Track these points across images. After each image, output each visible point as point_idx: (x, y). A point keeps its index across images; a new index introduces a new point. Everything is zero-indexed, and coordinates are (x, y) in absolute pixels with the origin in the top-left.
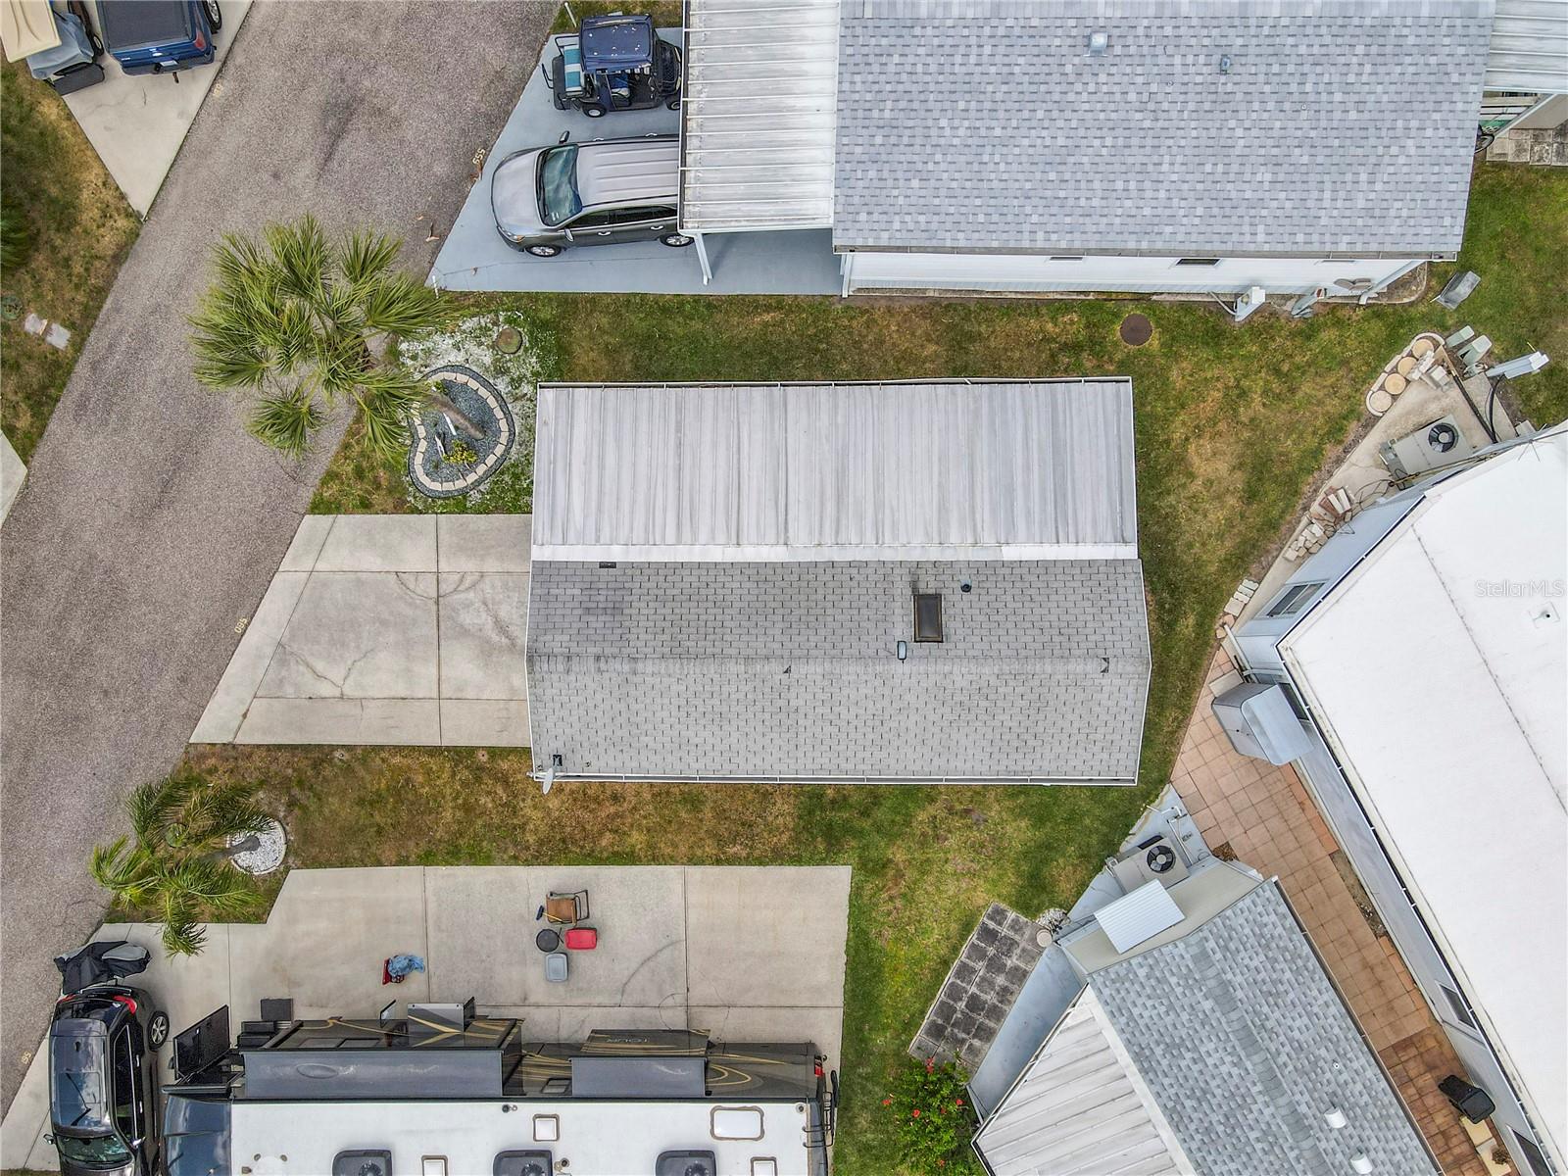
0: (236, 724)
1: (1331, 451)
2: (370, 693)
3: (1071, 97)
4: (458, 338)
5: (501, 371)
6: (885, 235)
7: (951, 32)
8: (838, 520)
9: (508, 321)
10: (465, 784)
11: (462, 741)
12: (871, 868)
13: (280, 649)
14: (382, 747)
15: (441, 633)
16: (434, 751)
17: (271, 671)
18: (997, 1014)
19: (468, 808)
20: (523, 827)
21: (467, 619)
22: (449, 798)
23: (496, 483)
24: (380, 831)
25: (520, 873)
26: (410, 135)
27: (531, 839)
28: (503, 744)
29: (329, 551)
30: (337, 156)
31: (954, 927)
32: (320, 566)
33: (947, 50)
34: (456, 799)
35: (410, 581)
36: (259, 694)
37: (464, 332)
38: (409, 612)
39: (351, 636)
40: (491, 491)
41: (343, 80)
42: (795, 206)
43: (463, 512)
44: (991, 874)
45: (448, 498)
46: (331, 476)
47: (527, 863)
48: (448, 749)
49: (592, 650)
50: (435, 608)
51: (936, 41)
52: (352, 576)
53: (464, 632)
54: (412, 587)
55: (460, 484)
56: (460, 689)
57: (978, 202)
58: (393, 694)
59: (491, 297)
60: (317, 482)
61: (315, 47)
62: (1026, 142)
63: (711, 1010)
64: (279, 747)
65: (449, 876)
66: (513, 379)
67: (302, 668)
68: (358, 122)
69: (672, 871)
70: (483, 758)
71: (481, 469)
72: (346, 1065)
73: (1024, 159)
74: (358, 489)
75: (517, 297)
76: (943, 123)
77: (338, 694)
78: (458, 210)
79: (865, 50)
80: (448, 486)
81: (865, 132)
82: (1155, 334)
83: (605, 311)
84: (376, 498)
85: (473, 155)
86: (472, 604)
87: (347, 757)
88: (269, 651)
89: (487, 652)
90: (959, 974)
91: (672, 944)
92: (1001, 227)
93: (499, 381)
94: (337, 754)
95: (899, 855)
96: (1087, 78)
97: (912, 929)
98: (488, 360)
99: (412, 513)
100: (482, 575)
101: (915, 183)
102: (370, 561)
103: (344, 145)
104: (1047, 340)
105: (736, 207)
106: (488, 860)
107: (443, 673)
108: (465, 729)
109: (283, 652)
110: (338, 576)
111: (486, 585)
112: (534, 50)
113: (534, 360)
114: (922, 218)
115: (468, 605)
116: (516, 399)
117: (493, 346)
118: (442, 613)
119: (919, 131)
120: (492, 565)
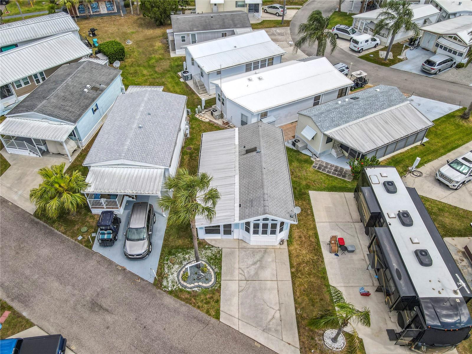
0: (293, 348)
1: (215, 125)
2: (278, 301)
3: (149, 131)
4: (170, 273)
5: (181, 263)
6: (169, 159)
7: (132, 144)
8: (229, 168)
9: (167, 260)
10: (302, 274)
11: (289, 275)
12: (308, 187)
13: (265, 330)
14: (294, 298)
15: (257, 280)
16: (294, 283)
17: (272, 334)
18: (337, 167)
19: (309, 274)
20: (312, 260)
21: (252, 272)
22: (307, 279)
23: (213, 264)
24: (322, 300)
25: (326, 260)
26: (108, 286)
27: (315, 258)
28: (289, 264)
29: (232, 314)
30: (107, 308)
31: (319, 174)
32: (237, 316)
33: (135, 145)
34: (307, 277)
35: (241, 289)
36: (281, 339)
37: (168, 272)
38: (251, 289)
39: (259, 307)
40: (215, 265)
41: (85, 305)
42: (158, 175)
43: (221, 273)
44: (305, 168)
45: (216, 278)
46: (208, 312)
47: (323, 258)
48: (292, 279)
49: (262, 202)
50: (249, 281)
51: (133, 147)
52: (240, 306)
53: (256, 274)
54: (243, 288)
55: (213, 273)
56: (274, 275)
57: (165, 145)
58: (277, 294)
59: (159, 265)
60: (209, 317)
61: (71, 314)
62: (155, 138)
63: (352, 217)
64: (299, 332)
65: (331, 280)
66: (184, 260)
67: (271, 323)
68: (99, 302)
69: (318, 225)
70: (293, 270)
71: (209, 267)
72: (393, 266)
73: (159, 138)
74: (213, 303)
75: (161, 258)
76: (149, 148)
77: (279, 311)
78: (133, 274)
79: (131, 156)
80: (213, 277)
81: (147, 159)
82: (191, 146)
83: (169, 238)
84: (215, 298)
85: (118, 269)
86: (248, 271)
87: (299, 309)
88: (266, 335)
89: (262, 267)
90: (330, 173)
91: (337, 225)
92: (171, 143)
93: (184, 263)
94: (299, 312)
95: (304, 183)
96: (146, 129)
97: (321, 181)
98: (177, 266)
99: (220, 287)
100: (239, 268)
101: (159, 153)
102: (235, 300)
103: (104, 306)
104: (189, 160)
105: (156, 185)
106: (324, 269)
107: (269, 279)
108: (286, 274)
109: (266, 330)
110: (240, 311)
111: (242, 267)
112: (94, 253)
113: (179, 254)
114: (166, 153)
115: (248, 272)
116: (189, 259)
117: (173, 264)
118: (251, 279)
119: (149, 151)
120: (237, 266)
